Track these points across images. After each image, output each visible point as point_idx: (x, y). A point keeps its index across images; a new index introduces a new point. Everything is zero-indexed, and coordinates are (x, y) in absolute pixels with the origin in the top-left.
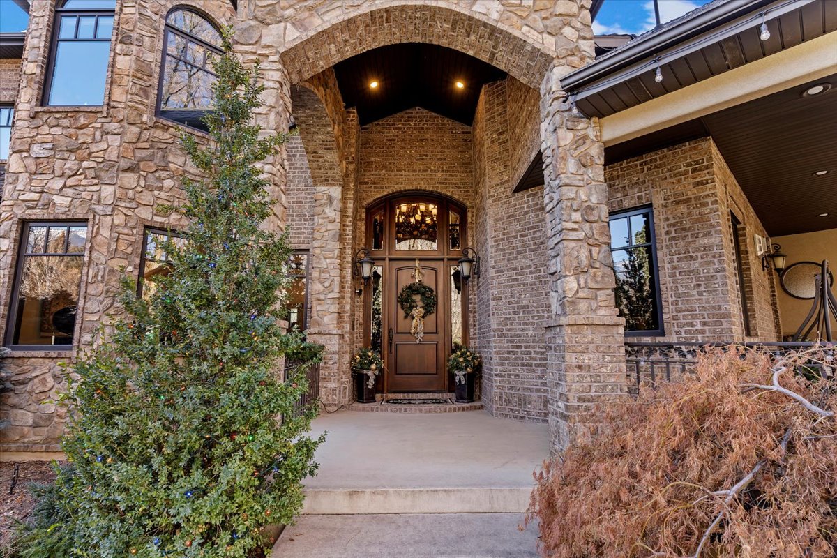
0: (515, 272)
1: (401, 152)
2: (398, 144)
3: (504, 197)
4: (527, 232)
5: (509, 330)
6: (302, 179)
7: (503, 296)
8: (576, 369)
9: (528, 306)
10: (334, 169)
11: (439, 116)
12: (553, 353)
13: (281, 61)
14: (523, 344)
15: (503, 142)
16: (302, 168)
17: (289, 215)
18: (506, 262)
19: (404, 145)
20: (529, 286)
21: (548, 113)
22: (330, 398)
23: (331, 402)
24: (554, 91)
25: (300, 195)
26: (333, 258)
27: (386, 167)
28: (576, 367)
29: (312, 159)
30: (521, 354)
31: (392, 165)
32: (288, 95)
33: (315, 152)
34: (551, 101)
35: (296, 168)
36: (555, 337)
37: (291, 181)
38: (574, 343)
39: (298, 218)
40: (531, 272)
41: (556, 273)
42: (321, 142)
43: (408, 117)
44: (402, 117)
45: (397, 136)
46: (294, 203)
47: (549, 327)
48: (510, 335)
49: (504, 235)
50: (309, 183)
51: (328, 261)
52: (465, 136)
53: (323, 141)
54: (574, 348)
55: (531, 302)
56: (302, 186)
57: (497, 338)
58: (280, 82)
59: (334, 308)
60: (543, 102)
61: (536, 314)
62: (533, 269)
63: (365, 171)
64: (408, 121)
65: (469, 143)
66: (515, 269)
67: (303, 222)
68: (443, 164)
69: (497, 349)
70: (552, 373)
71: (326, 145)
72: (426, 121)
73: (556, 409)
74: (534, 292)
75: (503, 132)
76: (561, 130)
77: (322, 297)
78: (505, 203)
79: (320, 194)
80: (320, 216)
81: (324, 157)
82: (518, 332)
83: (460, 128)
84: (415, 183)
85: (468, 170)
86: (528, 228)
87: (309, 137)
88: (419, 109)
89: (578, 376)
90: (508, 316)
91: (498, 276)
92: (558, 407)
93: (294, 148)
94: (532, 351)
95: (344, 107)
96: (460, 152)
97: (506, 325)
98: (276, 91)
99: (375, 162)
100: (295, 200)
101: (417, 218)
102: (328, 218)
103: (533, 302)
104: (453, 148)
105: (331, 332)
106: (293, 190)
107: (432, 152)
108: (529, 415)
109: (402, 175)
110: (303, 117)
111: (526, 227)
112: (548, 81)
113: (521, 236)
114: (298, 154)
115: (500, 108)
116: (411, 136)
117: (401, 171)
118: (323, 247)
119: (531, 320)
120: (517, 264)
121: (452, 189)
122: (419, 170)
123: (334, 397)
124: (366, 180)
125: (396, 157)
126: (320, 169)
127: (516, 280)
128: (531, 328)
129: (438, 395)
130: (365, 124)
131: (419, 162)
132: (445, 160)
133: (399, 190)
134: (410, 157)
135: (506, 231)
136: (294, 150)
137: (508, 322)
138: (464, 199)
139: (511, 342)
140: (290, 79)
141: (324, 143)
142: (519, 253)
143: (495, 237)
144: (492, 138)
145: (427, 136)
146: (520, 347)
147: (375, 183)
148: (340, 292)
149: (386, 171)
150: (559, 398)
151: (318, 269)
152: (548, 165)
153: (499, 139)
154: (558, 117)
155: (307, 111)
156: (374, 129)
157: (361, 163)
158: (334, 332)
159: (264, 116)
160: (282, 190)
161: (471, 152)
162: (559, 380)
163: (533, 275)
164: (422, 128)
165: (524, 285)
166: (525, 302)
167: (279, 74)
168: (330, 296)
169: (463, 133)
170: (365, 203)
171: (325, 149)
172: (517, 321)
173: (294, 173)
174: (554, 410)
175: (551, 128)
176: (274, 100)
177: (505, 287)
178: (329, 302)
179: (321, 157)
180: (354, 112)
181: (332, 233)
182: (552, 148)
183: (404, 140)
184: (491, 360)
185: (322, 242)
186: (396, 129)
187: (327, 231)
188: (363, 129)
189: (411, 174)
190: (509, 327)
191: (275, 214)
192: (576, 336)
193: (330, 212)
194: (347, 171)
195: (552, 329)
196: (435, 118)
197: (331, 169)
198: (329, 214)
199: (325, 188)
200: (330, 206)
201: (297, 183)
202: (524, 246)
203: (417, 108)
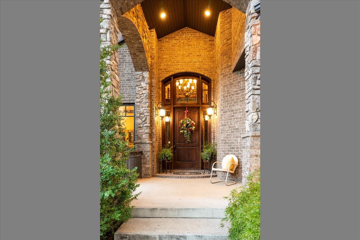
0: (232, 112)
1: (179, 52)
2: (176, 48)
3: (228, 75)
4: (239, 92)
5: (229, 140)
6: (130, 68)
7: (226, 124)
8: (255, 157)
9: (238, 128)
10: (145, 62)
11: (198, 32)
12: (245, 149)
13: (110, 3)
14: (235, 147)
15: (229, 45)
16: (129, 63)
17: (125, 87)
18: (229, 107)
19: (179, 49)
20: (239, 119)
21: (249, 27)
22: (147, 172)
23: (147, 173)
24: (252, 13)
25: (129, 76)
26: (146, 107)
27: (171, 61)
28: (254, 156)
29: (134, 57)
30: (234, 151)
31: (174, 60)
32: (116, 23)
33: (135, 54)
34: (250, 19)
35: (126, 63)
36: (246, 142)
37: (124, 69)
38: (255, 145)
39: (128, 88)
40: (240, 112)
41: (248, 111)
42: (137, 48)
43: (182, 33)
44: (179, 33)
45: (176, 44)
46: (126, 80)
47: (244, 137)
48: (229, 143)
49: (228, 94)
50: (133, 70)
51: (144, 108)
52: (211, 42)
53: (138, 48)
54: (254, 147)
55: (240, 126)
56: (130, 72)
57: (223, 144)
58: (110, 15)
59: (147, 131)
60: (247, 20)
61: (242, 132)
62: (241, 110)
63: (160, 63)
64: (182, 35)
65: (213, 46)
66: (233, 111)
67: (131, 90)
68: (199, 58)
69: (223, 149)
70: (244, 159)
71: (140, 49)
72: (191, 35)
73: (245, 175)
74: (241, 122)
75: (229, 39)
76: (254, 36)
77: (142, 126)
78: (229, 77)
79: (139, 75)
80: (139, 87)
81: (139, 56)
82: (233, 141)
83: (208, 38)
84: (185, 68)
85: (212, 61)
86: (240, 90)
87: (131, 46)
88: (187, 28)
89: (255, 160)
90: (229, 134)
91: (224, 114)
92: (246, 174)
93: (125, 52)
94: (240, 150)
95: (149, 29)
96: (208, 51)
97: (228, 138)
98: (109, 20)
99: (165, 58)
100: (127, 79)
101: (187, 87)
102: (143, 87)
103: (241, 127)
104: (205, 49)
105: (146, 142)
106: (125, 74)
107: (194, 52)
108: (237, 179)
109: (179, 65)
110: (127, 35)
111: (239, 89)
112: (250, 7)
113: (236, 94)
114: (127, 55)
115: (228, 25)
116: (183, 43)
117: (178, 62)
118: (141, 102)
119: (239, 135)
120: (234, 108)
121: (204, 71)
122: (188, 62)
123: (149, 171)
124: (161, 68)
125: (176, 55)
126: (138, 62)
127: (233, 116)
128: (239, 139)
129: (197, 171)
130: (160, 38)
131: (187, 57)
132: (200, 56)
133: (177, 72)
134: (183, 55)
135: (229, 92)
136: (125, 53)
137: (229, 137)
138: (210, 76)
139: (230, 146)
140: (117, 13)
141: (139, 49)
142: (235, 102)
143: (223, 95)
144: (223, 42)
145: (191, 43)
146: (234, 148)
147: (165, 69)
148: (150, 123)
149: (171, 62)
150: (247, 170)
151: (139, 113)
152: (247, 56)
153: (227, 43)
154: (253, 28)
155: (129, 32)
156: (165, 40)
157: (159, 59)
158: (148, 142)
159: (104, 35)
160: (116, 73)
161: (214, 51)
162: (247, 162)
163: (241, 114)
164: (189, 39)
165: (237, 118)
166: (237, 127)
167: (110, 10)
168: (145, 125)
169: (210, 40)
170: (161, 79)
171: (139, 52)
172: (233, 136)
173: (126, 65)
174: (244, 175)
175: (249, 35)
176: (108, 25)
177: (228, 119)
178: (144, 128)
179: (137, 56)
180: (153, 31)
181: (145, 95)
182: (249, 46)
183: (180, 46)
184: (220, 154)
185: (140, 99)
186: (176, 40)
187: (142, 94)
188: (159, 41)
189: (183, 64)
190: (229, 139)
191: (113, 85)
192: (256, 141)
193: (143, 84)
194: (151, 63)
195: (245, 138)
196: (196, 33)
197: (143, 62)
198: (143, 86)
199: (141, 72)
200: (144, 82)
201: (127, 70)
202: (237, 99)
203: (186, 28)
